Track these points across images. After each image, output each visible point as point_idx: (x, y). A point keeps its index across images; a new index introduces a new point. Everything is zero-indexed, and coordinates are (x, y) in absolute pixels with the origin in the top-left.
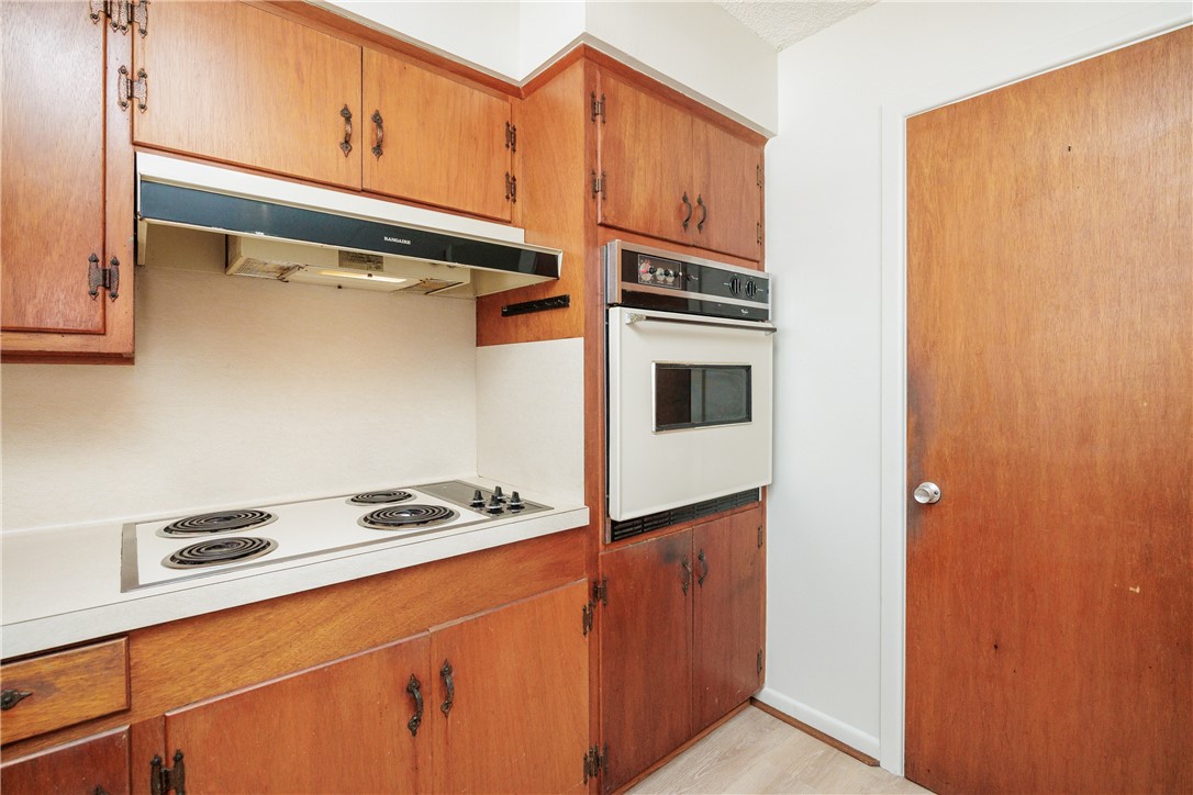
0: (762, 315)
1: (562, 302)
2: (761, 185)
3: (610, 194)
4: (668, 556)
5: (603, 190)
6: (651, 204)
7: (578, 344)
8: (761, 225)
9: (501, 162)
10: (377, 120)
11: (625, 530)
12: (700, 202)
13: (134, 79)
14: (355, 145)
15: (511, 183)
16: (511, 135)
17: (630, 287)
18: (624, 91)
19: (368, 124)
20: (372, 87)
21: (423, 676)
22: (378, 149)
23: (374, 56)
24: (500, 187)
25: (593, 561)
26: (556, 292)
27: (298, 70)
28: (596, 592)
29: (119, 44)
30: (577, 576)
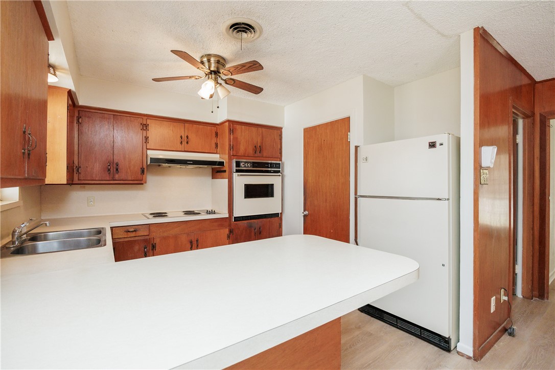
0: (279, 172)
1: (225, 171)
2: (281, 139)
3: (234, 149)
4: (250, 227)
5: (233, 148)
6: (246, 150)
7: (227, 180)
8: (281, 149)
9: (214, 140)
10: (187, 137)
11: (237, 219)
12: (260, 146)
13: (147, 138)
14: (183, 143)
15: (217, 145)
16: (217, 134)
17: (237, 168)
18: (238, 127)
19: (186, 138)
20: (186, 131)
21: (193, 240)
22: (187, 143)
23: (187, 125)
24: (214, 146)
25: (230, 225)
26: (224, 169)
27: (173, 130)
28: (231, 231)
29: (145, 132)
30: (226, 228)
